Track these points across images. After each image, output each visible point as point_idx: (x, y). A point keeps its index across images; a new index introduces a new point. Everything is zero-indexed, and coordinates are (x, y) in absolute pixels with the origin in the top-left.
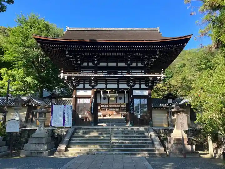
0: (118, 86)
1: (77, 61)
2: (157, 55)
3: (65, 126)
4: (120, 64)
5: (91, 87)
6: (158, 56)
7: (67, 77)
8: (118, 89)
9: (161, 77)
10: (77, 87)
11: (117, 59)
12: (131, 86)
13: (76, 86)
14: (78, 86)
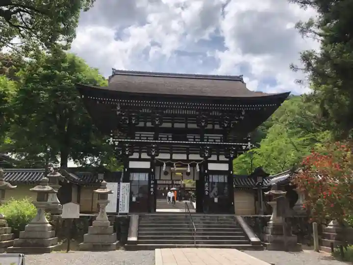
0: (188, 157)
1: (130, 120)
2: (242, 116)
3: (120, 212)
4: (190, 126)
5: (149, 157)
6: (242, 118)
7: (118, 142)
8: (188, 160)
9: (247, 146)
10: (130, 157)
11: (186, 119)
12: (206, 158)
13: (129, 155)
14: (132, 155)
